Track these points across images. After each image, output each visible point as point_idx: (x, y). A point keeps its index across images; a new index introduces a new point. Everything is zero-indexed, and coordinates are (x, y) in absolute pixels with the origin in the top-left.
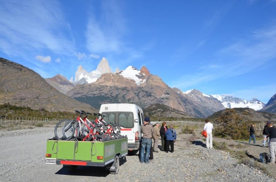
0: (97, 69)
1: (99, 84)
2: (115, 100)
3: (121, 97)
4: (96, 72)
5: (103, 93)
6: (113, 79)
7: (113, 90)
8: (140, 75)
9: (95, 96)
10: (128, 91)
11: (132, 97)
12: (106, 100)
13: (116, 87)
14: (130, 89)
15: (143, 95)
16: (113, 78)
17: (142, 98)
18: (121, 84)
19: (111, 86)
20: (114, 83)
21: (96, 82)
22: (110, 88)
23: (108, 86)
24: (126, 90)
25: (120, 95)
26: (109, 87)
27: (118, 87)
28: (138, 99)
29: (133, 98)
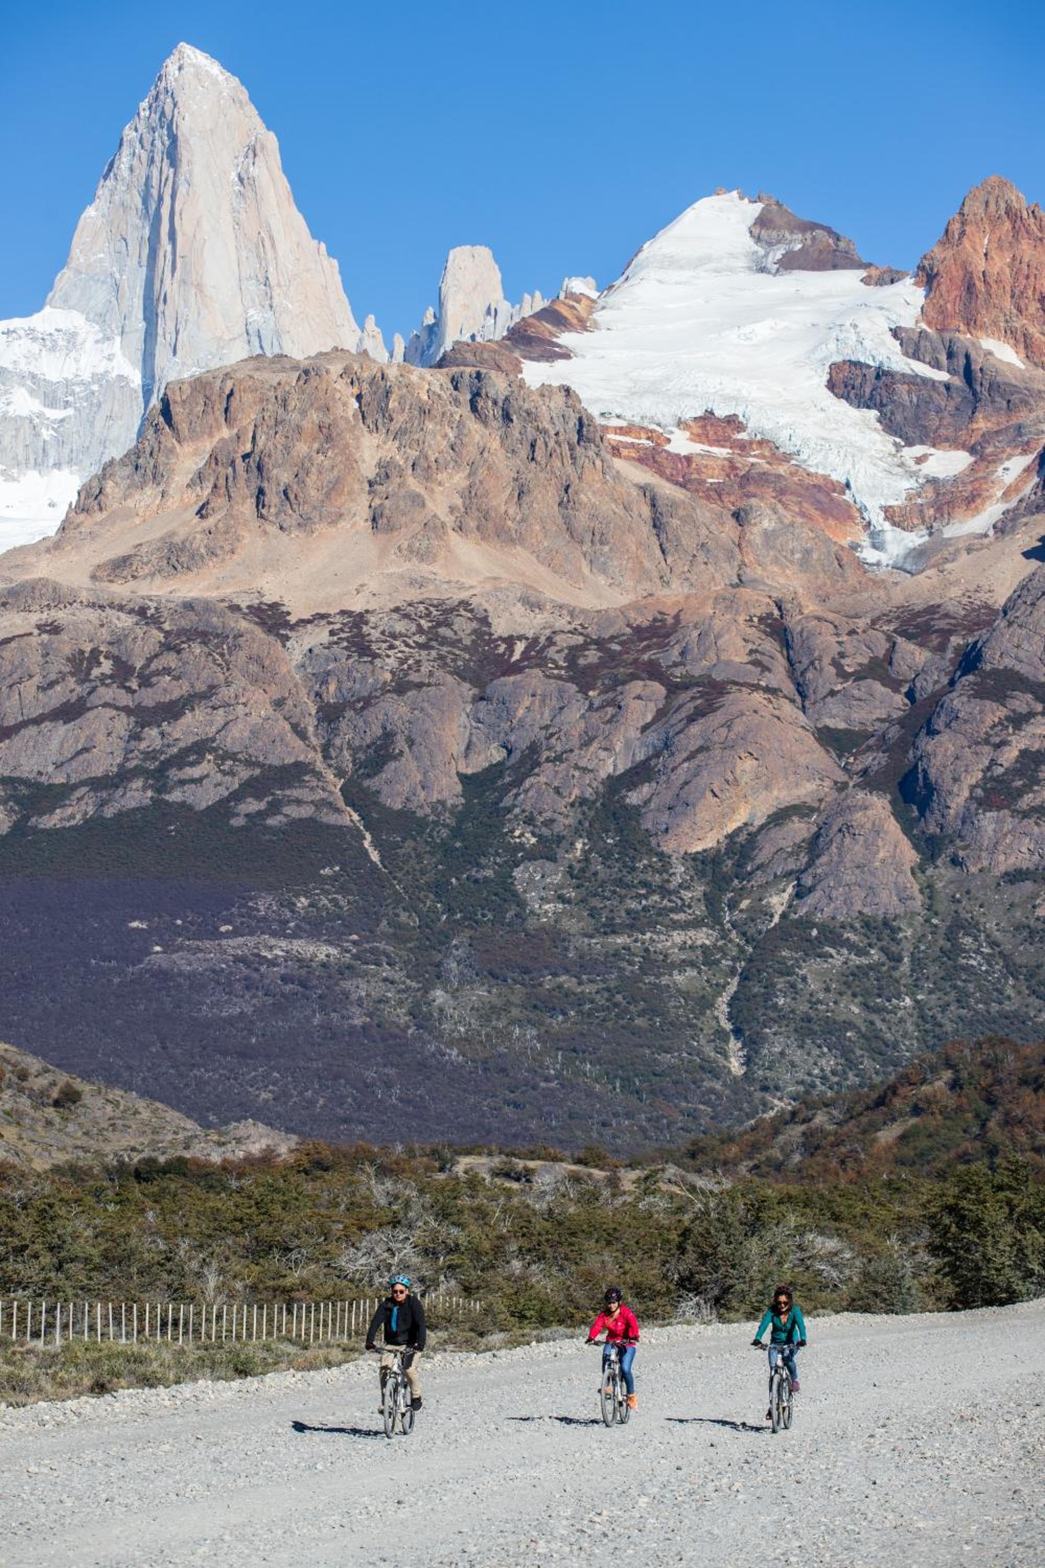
0: (65, 278)
1: (121, 590)
2: (439, 888)
3: (566, 820)
4: (47, 342)
5: (200, 749)
6: (386, 471)
7: (401, 687)
8: (923, 369)
9: (52, 821)
10: (688, 701)
11: (780, 817)
12: (264, 904)
13: (463, 626)
14: (739, 656)
15: (1009, 756)
16: (391, 450)
17: (988, 821)
18: (549, 560)
19: (359, 620)
20: (413, 552)
21: (54, 546)
22: (346, 660)
23: (297, 610)
24: (654, 672)
25: (545, 775)
26: (319, 636)
27: (500, 628)
28: (910, 855)
29: (799, 829)
